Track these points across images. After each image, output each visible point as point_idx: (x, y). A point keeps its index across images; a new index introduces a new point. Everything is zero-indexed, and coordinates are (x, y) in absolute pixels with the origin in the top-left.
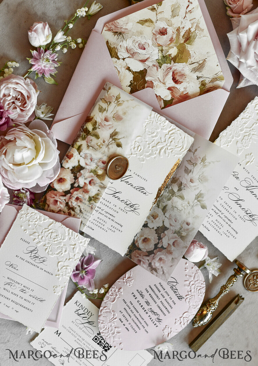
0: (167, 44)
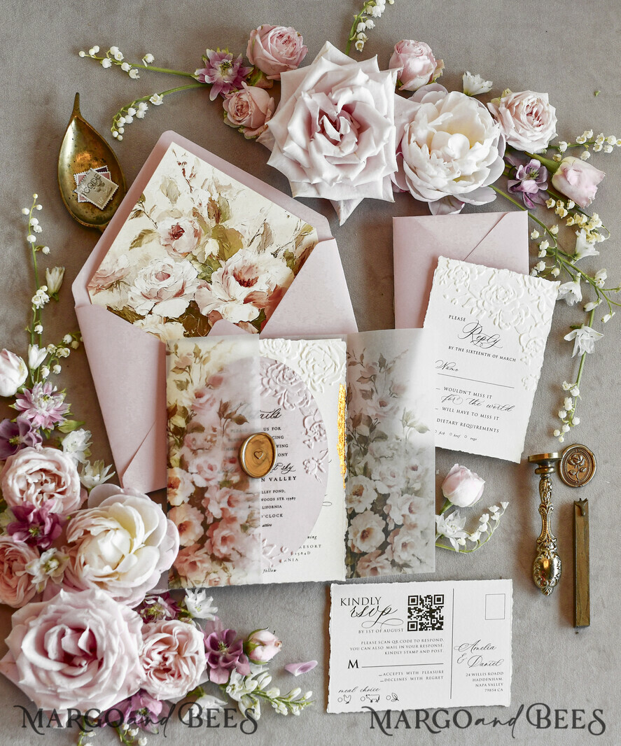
0: (195, 243)
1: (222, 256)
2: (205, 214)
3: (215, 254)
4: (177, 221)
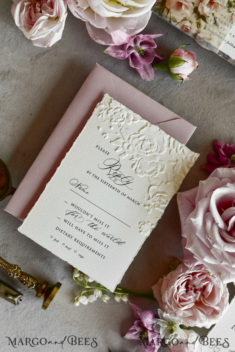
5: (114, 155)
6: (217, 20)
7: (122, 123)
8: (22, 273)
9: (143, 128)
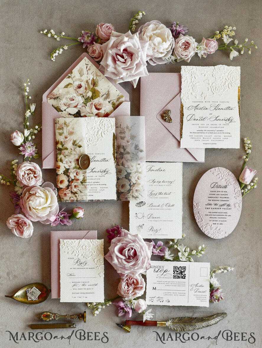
0: (85, 92)
1: (92, 98)
2: (90, 83)
3: (90, 97)
4: (81, 83)
5: (76, 257)
6: (81, 191)
7: (72, 246)
8: (71, 316)
9: (79, 242)
